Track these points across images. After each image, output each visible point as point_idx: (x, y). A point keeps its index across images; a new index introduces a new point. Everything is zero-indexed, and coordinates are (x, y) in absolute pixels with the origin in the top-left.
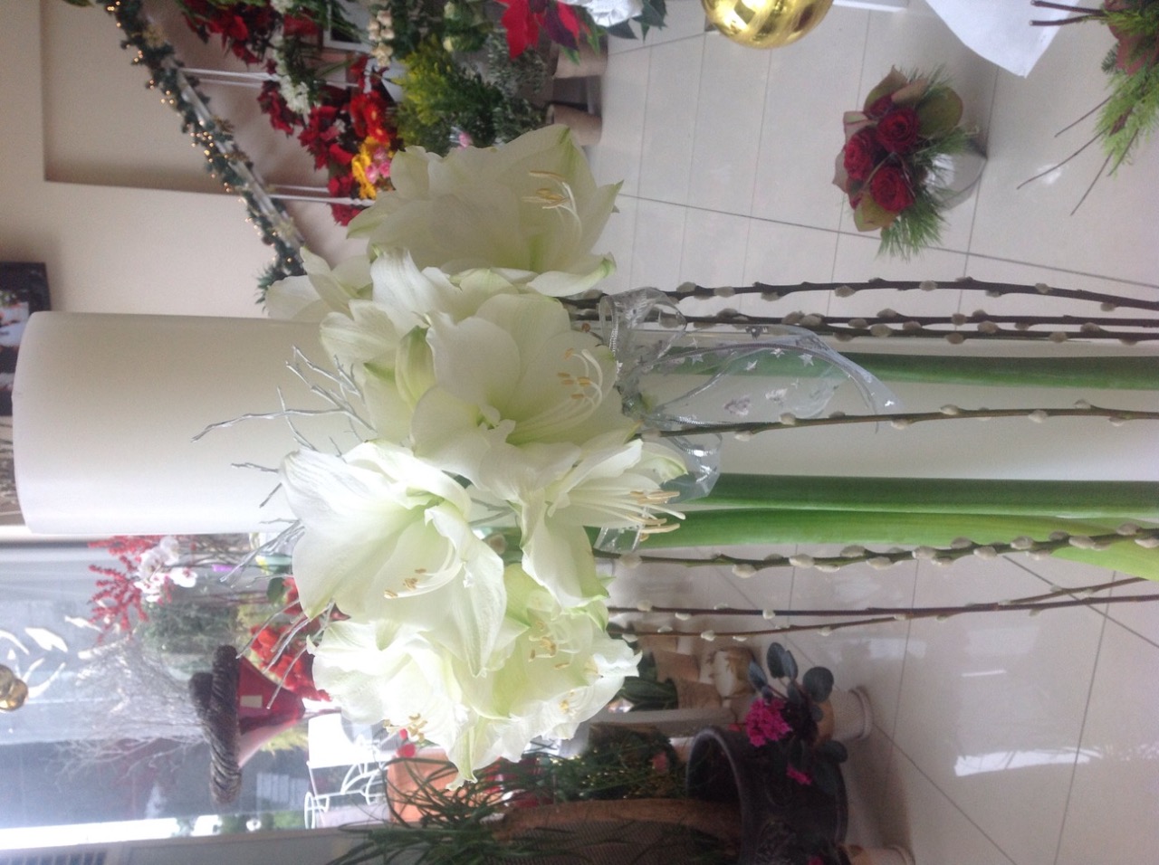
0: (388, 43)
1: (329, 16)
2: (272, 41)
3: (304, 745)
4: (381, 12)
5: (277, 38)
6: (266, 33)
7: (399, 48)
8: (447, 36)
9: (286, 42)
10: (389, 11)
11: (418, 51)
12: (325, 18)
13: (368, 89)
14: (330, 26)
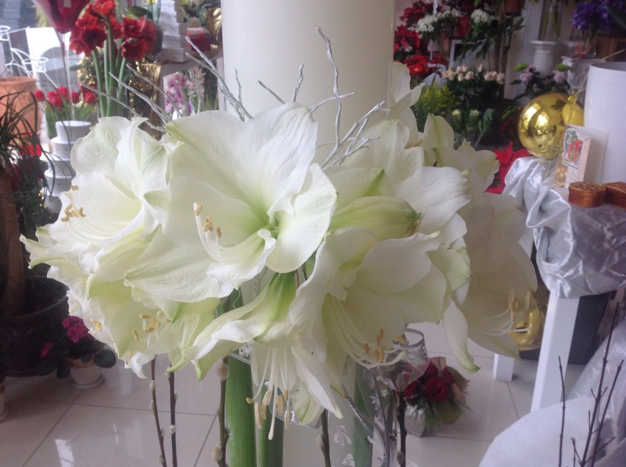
0: (456, 77)
1: (469, 43)
2: (454, 10)
3: (39, 25)
4: (473, 73)
5: (456, 13)
6: (458, 6)
7: (453, 84)
8: (461, 112)
9: (454, 18)
10: (473, 78)
11: (451, 95)
12: (469, 41)
13: (430, 65)
14: (463, 43)
